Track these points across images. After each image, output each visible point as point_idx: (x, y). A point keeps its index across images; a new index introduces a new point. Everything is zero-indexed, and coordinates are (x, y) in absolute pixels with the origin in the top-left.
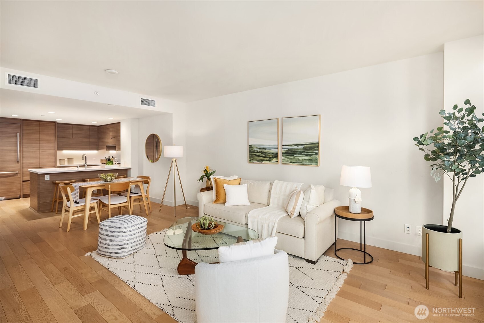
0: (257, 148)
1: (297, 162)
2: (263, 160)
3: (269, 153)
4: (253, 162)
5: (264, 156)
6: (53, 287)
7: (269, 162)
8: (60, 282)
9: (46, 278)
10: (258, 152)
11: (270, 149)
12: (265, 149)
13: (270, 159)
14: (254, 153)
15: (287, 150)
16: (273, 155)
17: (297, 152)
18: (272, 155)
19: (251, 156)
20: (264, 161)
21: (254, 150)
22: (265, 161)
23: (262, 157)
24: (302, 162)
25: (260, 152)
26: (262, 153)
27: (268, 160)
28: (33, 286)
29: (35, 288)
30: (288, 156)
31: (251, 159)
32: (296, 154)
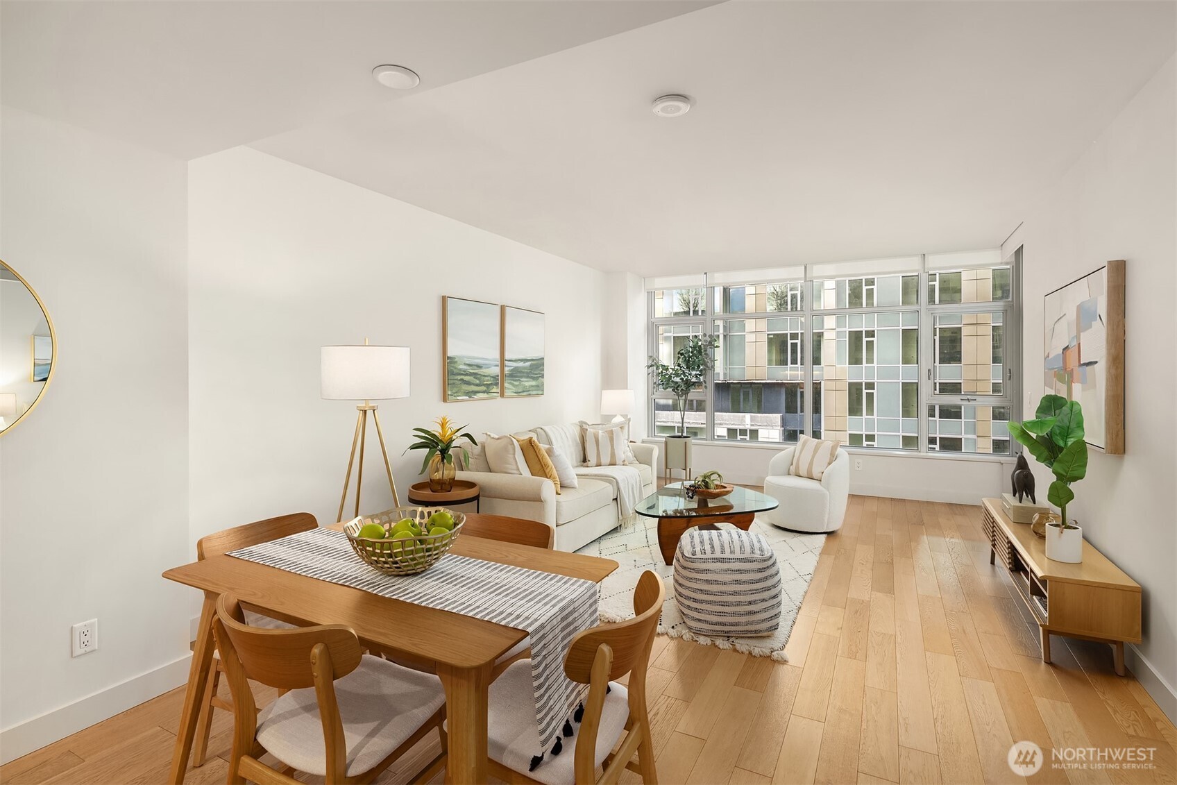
0: (465, 364)
1: (524, 391)
2: (475, 392)
3: (484, 376)
4: (458, 398)
5: (478, 382)
6: (898, 633)
7: (485, 395)
8: (882, 636)
9: (898, 656)
10: (467, 375)
11: (488, 366)
12: (479, 367)
13: (488, 388)
14: (459, 377)
15: (512, 370)
16: (492, 379)
17: (523, 372)
18: (490, 381)
19: (454, 384)
20: (478, 395)
21: (460, 370)
22: (481, 394)
23: (474, 384)
24: (529, 391)
25: (471, 374)
26: (475, 375)
27: (484, 392)
28: (927, 653)
29: (926, 650)
30: (512, 382)
31: (454, 391)
32: (522, 377)
